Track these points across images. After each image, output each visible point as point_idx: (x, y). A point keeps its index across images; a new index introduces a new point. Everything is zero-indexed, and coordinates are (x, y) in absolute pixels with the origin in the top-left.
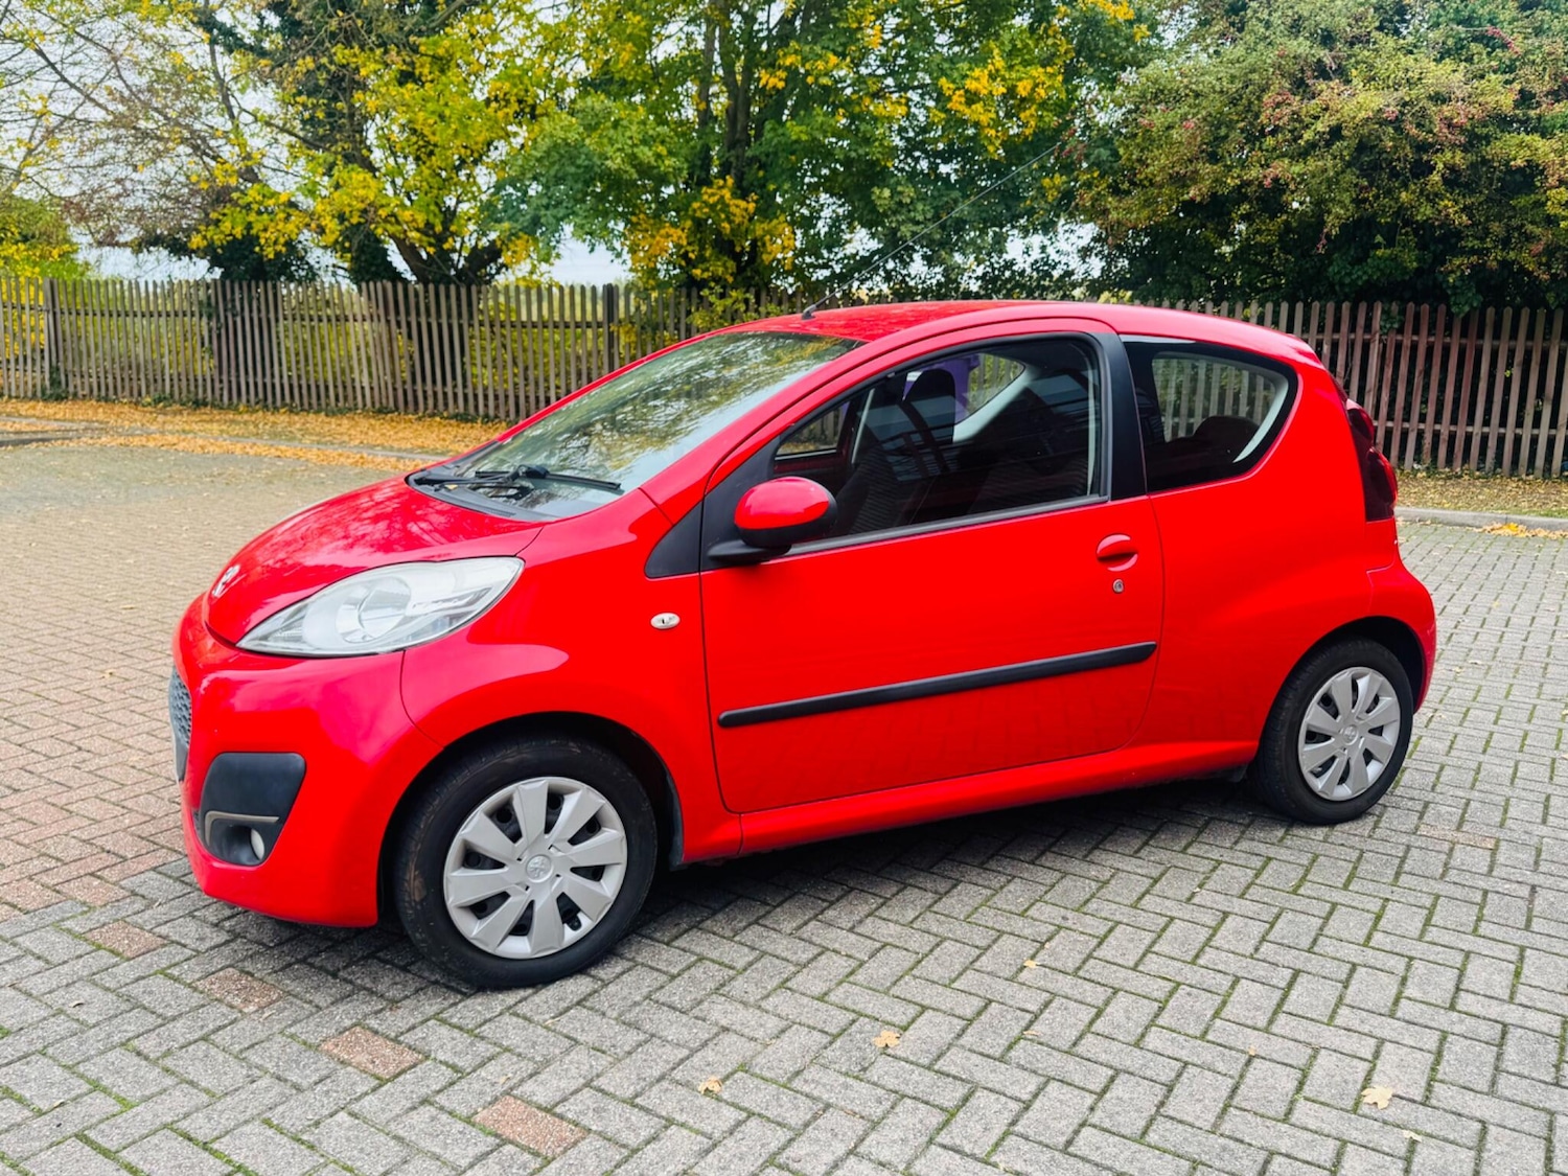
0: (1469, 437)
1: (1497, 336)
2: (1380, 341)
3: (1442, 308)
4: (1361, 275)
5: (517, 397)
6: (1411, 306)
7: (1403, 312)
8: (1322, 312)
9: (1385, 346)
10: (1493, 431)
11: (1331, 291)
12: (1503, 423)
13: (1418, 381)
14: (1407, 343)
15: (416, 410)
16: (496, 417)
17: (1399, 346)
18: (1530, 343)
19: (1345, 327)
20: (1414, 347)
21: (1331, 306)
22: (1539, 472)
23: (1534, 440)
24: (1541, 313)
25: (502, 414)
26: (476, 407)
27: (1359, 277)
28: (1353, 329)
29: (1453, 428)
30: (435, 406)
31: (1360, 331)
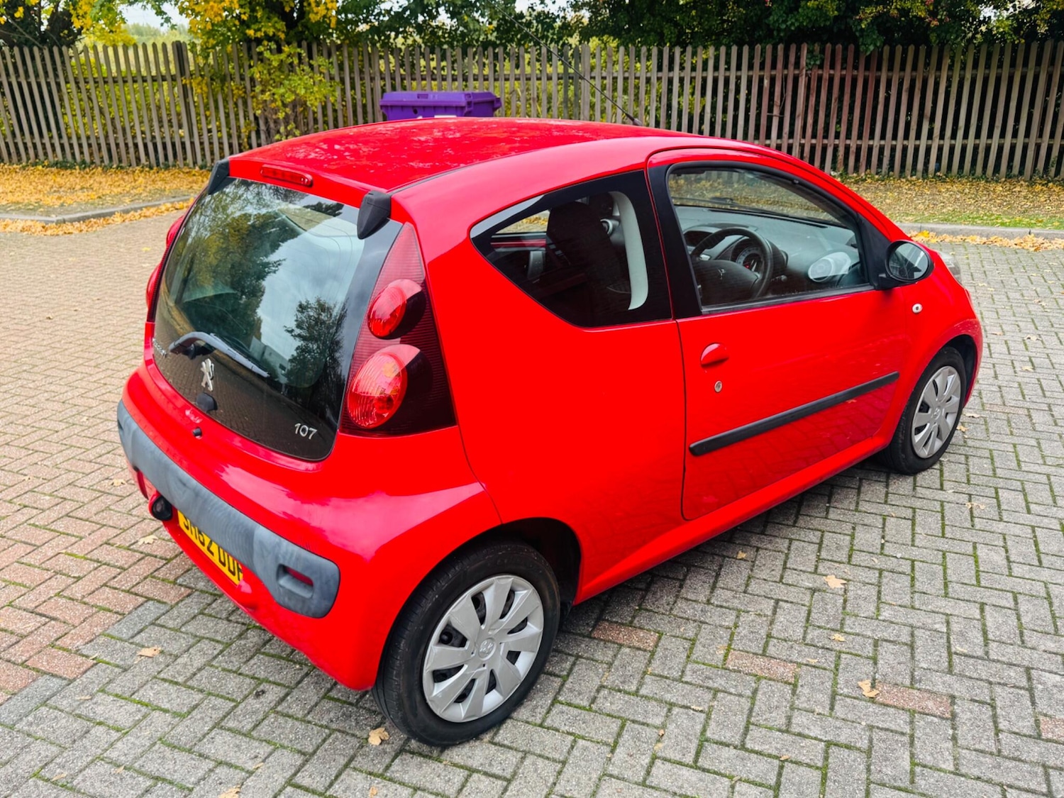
0: (870, 149)
1: (891, 69)
2: (807, 75)
3: (852, 47)
4: (793, 23)
5: (108, 145)
6: (829, 46)
7: (823, 51)
8: (763, 52)
9: (809, 79)
10: (888, 143)
11: (769, 35)
12: (895, 137)
13: (834, 106)
14: (826, 76)
15: (20, 160)
16: (92, 163)
17: (820, 78)
18: (914, 74)
19: (780, 65)
20: (831, 79)
21: (769, 48)
22: (919, 174)
23: (917, 149)
24: (923, 49)
25: (97, 160)
26: (73, 155)
27: (793, 24)
28: (786, 66)
29: (859, 142)
30: (37, 156)
31: (791, 67)
